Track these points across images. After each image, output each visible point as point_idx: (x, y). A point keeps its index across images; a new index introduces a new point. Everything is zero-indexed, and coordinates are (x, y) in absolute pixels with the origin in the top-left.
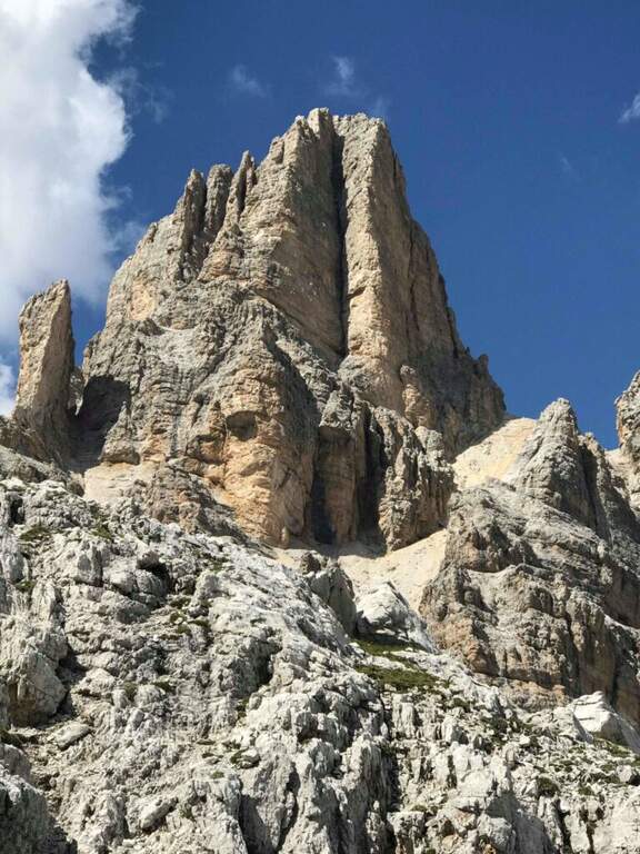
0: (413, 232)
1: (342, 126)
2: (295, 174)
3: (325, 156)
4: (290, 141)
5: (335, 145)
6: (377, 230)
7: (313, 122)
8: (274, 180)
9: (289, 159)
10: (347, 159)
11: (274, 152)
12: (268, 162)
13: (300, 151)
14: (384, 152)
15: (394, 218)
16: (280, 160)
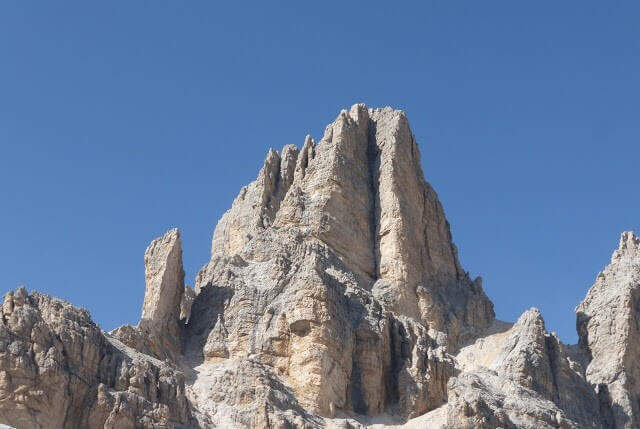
0: (426, 191)
1: (374, 114)
2: (340, 156)
4: (337, 128)
5: (370, 128)
6: (399, 190)
7: (354, 115)
8: (326, 157)
9: (336, 140)
10: (379, 139)
11: (327, 135)
12: (322, 144)
13: (345, 133)
14: (405, 136)
15: (411, 180)
16: (330, 140)
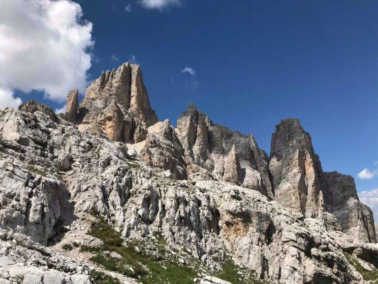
0: (144, 87)
1: (132, 66)
2: (122, 74)
3: (128, 71)
4: (122, 67)
5: (131, 69)
6: (137, 85)
7: (127, 64)
8: (118, 74)
9: (122, 71)
10: (132, 72)
11: (119, 69)
12: (117, 71)
13: (124, 69)
14: (139, 72)
15: (140, 84)
16: (120, 71)
